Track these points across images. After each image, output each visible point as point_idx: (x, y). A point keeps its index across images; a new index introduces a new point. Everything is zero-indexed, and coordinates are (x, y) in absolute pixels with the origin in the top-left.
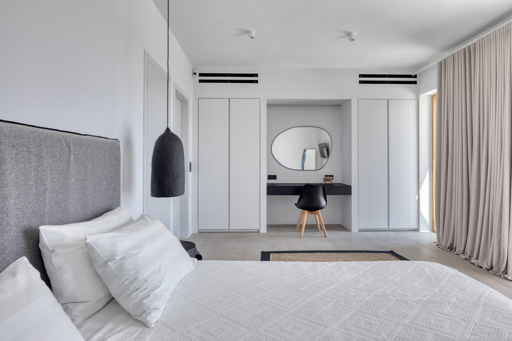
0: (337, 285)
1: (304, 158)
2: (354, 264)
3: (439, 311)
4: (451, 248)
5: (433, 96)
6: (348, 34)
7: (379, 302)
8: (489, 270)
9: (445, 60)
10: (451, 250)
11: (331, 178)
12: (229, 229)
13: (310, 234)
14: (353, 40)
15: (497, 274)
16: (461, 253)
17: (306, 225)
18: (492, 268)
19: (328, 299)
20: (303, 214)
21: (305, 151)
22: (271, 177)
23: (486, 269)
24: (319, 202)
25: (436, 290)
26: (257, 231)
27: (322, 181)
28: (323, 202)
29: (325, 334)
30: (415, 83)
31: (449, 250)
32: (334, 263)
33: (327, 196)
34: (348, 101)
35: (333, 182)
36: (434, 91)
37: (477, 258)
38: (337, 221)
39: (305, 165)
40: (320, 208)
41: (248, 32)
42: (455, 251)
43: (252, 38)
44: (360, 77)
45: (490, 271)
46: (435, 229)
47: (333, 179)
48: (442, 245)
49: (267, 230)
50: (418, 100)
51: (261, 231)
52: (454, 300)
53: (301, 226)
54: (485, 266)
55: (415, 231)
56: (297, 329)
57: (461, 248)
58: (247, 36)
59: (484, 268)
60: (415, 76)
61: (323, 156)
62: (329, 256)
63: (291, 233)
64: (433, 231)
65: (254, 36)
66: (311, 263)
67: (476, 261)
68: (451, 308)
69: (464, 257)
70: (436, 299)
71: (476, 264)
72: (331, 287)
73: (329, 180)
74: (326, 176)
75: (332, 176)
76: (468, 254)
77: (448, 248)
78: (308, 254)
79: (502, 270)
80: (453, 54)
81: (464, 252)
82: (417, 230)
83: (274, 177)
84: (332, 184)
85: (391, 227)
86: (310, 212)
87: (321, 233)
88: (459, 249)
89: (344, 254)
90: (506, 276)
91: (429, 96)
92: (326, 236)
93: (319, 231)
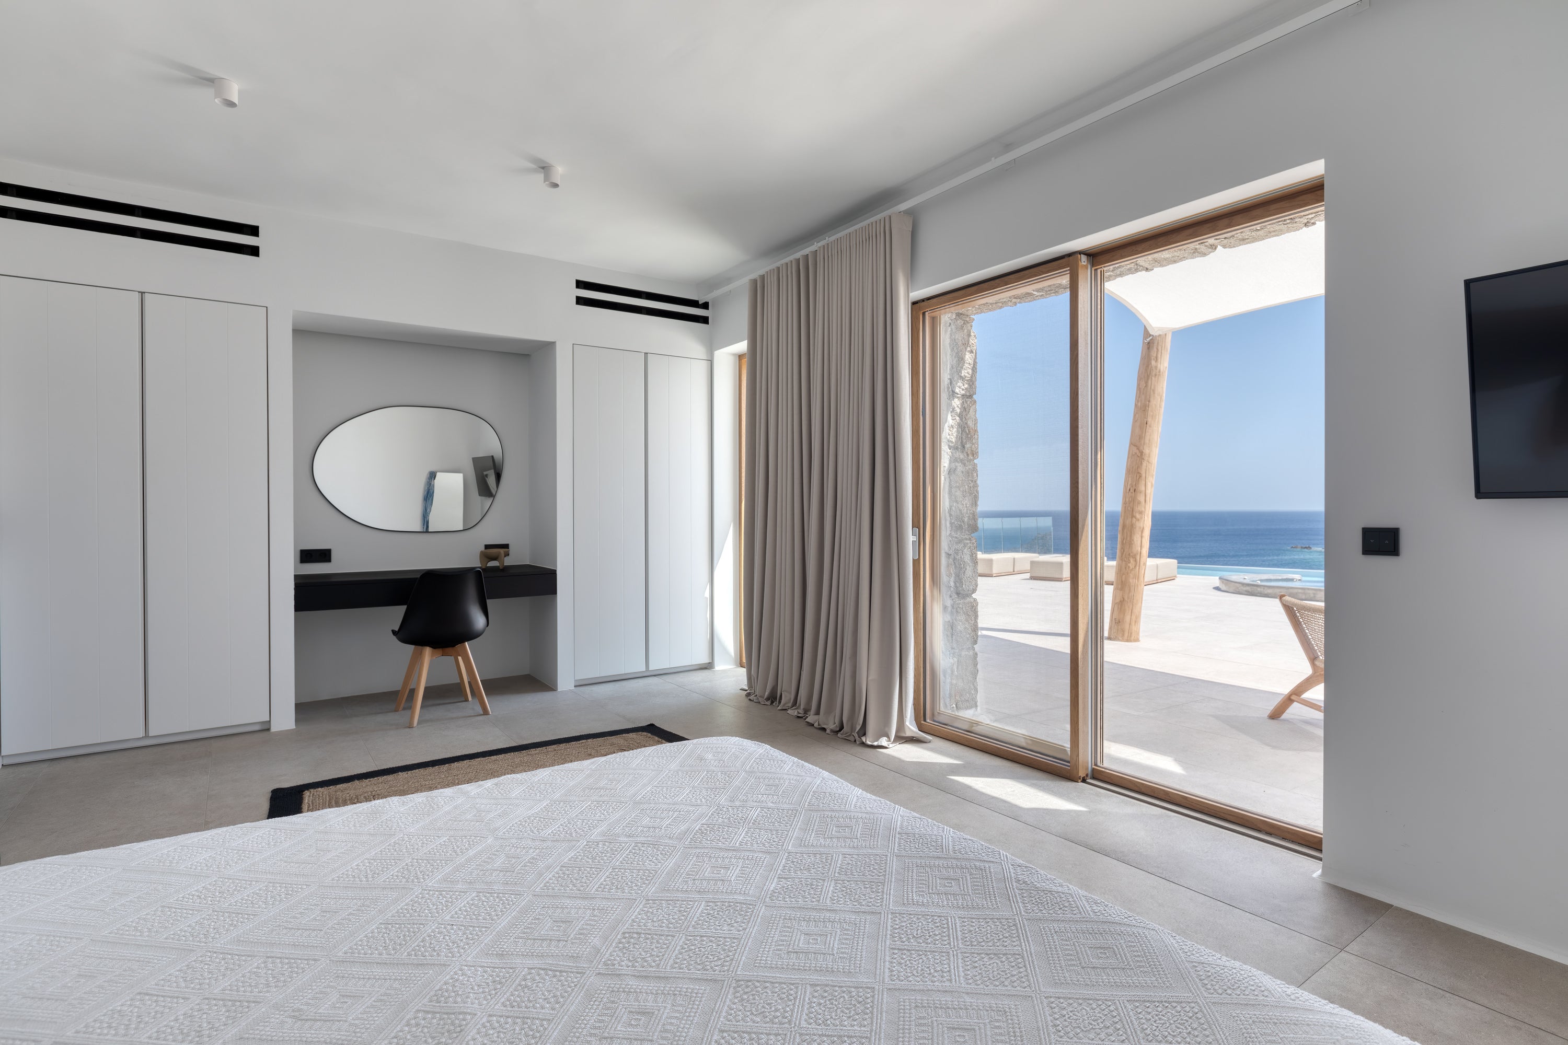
0: (490, 841)
1: (428, 496)
2: (543, 774)
3: (723, 846)
4: (773, 698)
5: (740, 357)
6: (543, 168)
7: (594, 859)
8: (837, 732)
9: (763, 277)
10: (772, 703)
11: (502, 551)
12: (147, 736)
13: (439, 712)
14: (556, 185)
15: (852, 738)
16: (790, 705)
17: (427, 689)
18: (842, 728)
19: (460, 886)
20: (416, 661)
21: (432, 476)
22: (307, 556)
23: (832, 731)
24: (466, 620)
25: (723, 800)
26: (257, 728)
27: (474, 562)
28: (479, 621)
29: (437, 988)
30: (705, 320)
31: (769, 703)
32: (489, 783)
33: (489, 602)
34: (547, 348)
35: (508, 562)
36: (742, 346)
37: (818, 713)
38: (518, 666)
39: (432, 518)
40: (470, 635)
41: (210, 81)
42: (780, 702)
43: (232, 104)
44: (578, 287)
45: (839, 735)
46: (744, 660)
47: (507, 555)
48: (757, 693)
49: (297, 720)
50: (711, 362)
51: (274, 728)
52: (754, 814)
53: (412, 693)
54: (831, 725)
55: (706, 668)
56: (350, 1001)
57: (790, 693)
58: (207, 93)
59: (828, 731)
60: (705, 306)
61: (486, 491)
62: (490, 766)
63: (380, 718)
64: (742, 666)
65: (235, 99)
66: (419, 798)
67: (816, 717)
68: (747, 832)
69: (796, 713)
70: (720, 820)
71: (816, 725)
72: (471, 853)
73: (495, 559)
74: (487, 547)
75: (506, 546)
76: (802, 707)
77: (767, 699)
78: (430, 769)
79: (858, 728)
80: (778, 268)
81: (795, 703)
82: (708, 666)
83: (324, 555)
84: (506, 569)
85: (654, 666)
86: (439, 651)
87: (472, 705)
88: (787, 698)
89: (533, 751)
90: (864, 739)
91: (734, 355)
92: (486, 712)
93: (467, 700)
